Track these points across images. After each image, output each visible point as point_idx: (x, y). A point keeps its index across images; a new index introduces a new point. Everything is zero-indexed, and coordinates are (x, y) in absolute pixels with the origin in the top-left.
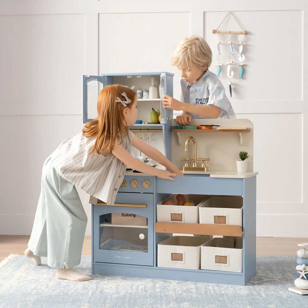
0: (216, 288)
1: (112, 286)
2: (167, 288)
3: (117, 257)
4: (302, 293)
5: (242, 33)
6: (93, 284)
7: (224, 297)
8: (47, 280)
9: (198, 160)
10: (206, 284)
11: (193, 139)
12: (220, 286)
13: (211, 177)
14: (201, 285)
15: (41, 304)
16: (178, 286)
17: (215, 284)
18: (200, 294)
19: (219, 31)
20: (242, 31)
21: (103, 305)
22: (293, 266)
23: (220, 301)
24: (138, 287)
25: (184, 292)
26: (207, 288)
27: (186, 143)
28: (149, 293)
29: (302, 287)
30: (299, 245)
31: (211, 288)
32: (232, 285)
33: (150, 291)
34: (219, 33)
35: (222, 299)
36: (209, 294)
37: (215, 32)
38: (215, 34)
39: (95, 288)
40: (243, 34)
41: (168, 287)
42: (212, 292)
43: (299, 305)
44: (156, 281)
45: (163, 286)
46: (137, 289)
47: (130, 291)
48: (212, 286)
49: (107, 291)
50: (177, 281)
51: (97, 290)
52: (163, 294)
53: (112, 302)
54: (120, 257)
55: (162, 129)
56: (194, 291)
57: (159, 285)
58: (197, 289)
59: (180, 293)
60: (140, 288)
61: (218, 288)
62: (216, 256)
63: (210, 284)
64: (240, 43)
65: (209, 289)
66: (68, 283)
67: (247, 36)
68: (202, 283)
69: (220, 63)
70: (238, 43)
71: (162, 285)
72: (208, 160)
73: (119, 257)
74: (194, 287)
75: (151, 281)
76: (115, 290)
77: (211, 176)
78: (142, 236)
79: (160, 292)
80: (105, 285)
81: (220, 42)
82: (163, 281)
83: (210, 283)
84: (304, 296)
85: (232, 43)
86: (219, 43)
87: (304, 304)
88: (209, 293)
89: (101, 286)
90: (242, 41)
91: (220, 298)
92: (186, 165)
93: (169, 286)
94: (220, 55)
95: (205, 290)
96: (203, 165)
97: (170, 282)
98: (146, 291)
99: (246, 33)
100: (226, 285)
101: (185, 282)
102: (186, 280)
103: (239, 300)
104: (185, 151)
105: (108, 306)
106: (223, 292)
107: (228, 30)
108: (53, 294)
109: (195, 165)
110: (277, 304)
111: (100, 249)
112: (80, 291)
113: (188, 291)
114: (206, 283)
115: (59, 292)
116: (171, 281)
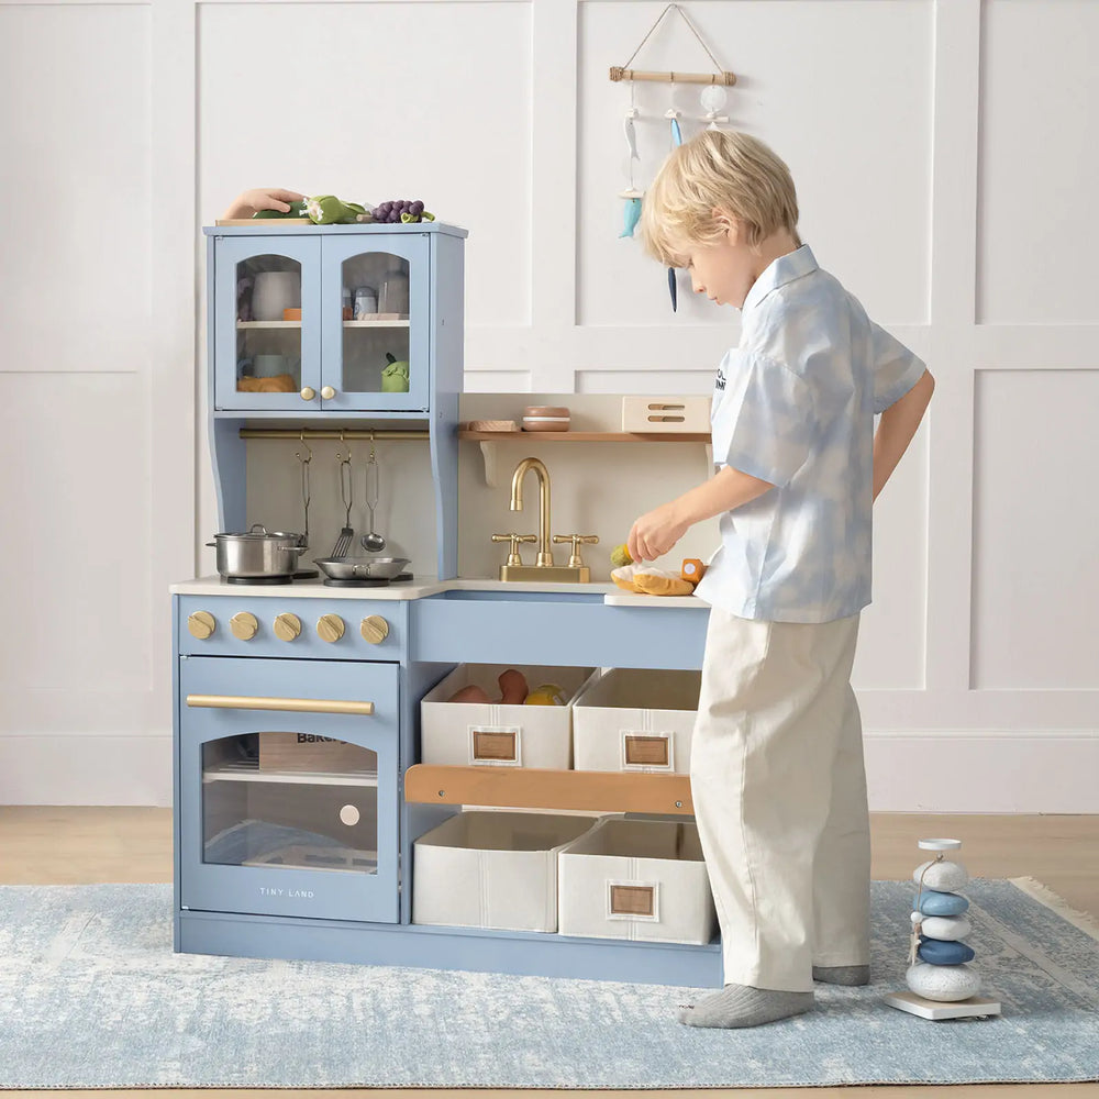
0: (629, 999)
1: (257, 997)
2: (455, 1003)
3: (265, 891)
4: (935, 1013)
5: (714, 81)
6: (186, 990)
7: (661, 1032)
8: (14, 978)
9: (556, 542)
10: (591, 984)
11: (538, 465)
12: (642, 991)
13: (606, 603)
14: (575, 990)
15: (9, 1065)
16: (492, 994)
17: (622, 985)
18: (576, 1021)
19: (632, 73)
20: (717, 73)
21: (236, 1067)
22: (885, 917)
23: (648, 1045)
24: (349, 998)
25: (519, 1012)
26: (595, 1001)
27: (516, 481)
28: (392, 1022)
29: (933, 991)
30: (924, 845)
31: (610, 998)
32: (683, 989)
33: (394, 1016)
34: (632, 77)
35: (654, 1041)
36: (608, 1022)
37: (617, 75)
38: (619, 83)
39: (196, 1003)
40: (720, 84)
41: (457, 997)
42: (617, 1014)
43: (927, 1056)
44: (412, 975)
45: (439, 996)
46: (350, 1008)
47: (323, 1015)
48: (615, 995)
49: (241, 1015)
50: (485, 976)
51: (202, 1011)
52: (443, 1024)
53: (267, 1055)
54: (277, 892)
55: (428, 431)
56: (551, 1009)
57: (425, 992)
58: (561, 1002)
59: (502, 1017)
60: (357, 1000)
61: (636, 997)
62: (615, 889)
63: (603, 985)
64: (709, 116)
65: (605, 1003)
66: (92, 987)
67: (734, 90)
68: (576, 981)
69: (634, 190)
70: (702, 118)
71: (434, 991)
72: (593, 542)
73: (273, 892)
74: (550, 998)
75: (393, 976)
76: (269, 1011)
77: (609, 600)
78: (350, 815)
79: (432, 1016)
80: (231, 994)
81: (636, 113)
82: (437, 976)
83: (605, 980)
84: (943, 1025)
85: (678, 115)
86: (632, 115)
87: (945, 1055)
88: (606, 1019)
89: (217, 995)
90: (717, 110)
91: (649, 1036)
92: (513, 560)
93: (459, 994)
94: (635, 158)
95: (588, 1005)
96: (572, 558)
97: (461, 978)
98: (383, 1016)
99: (731, 81)
100: (662, 987)
101: (514, 977)
102: (516, 969)
103: (714, 1042)
104: (512, 509)
105: (255, 1069)
106: (653, 1014)
107: (667, 69)
108: (46, 1027)
109: (544, 561)
110: (851, 1054)
111: (204, 862)
112: (143, 1017)
113: (532, 1009)
114: (591, 981)
115: (65, 1023)
116: (465, 974)
